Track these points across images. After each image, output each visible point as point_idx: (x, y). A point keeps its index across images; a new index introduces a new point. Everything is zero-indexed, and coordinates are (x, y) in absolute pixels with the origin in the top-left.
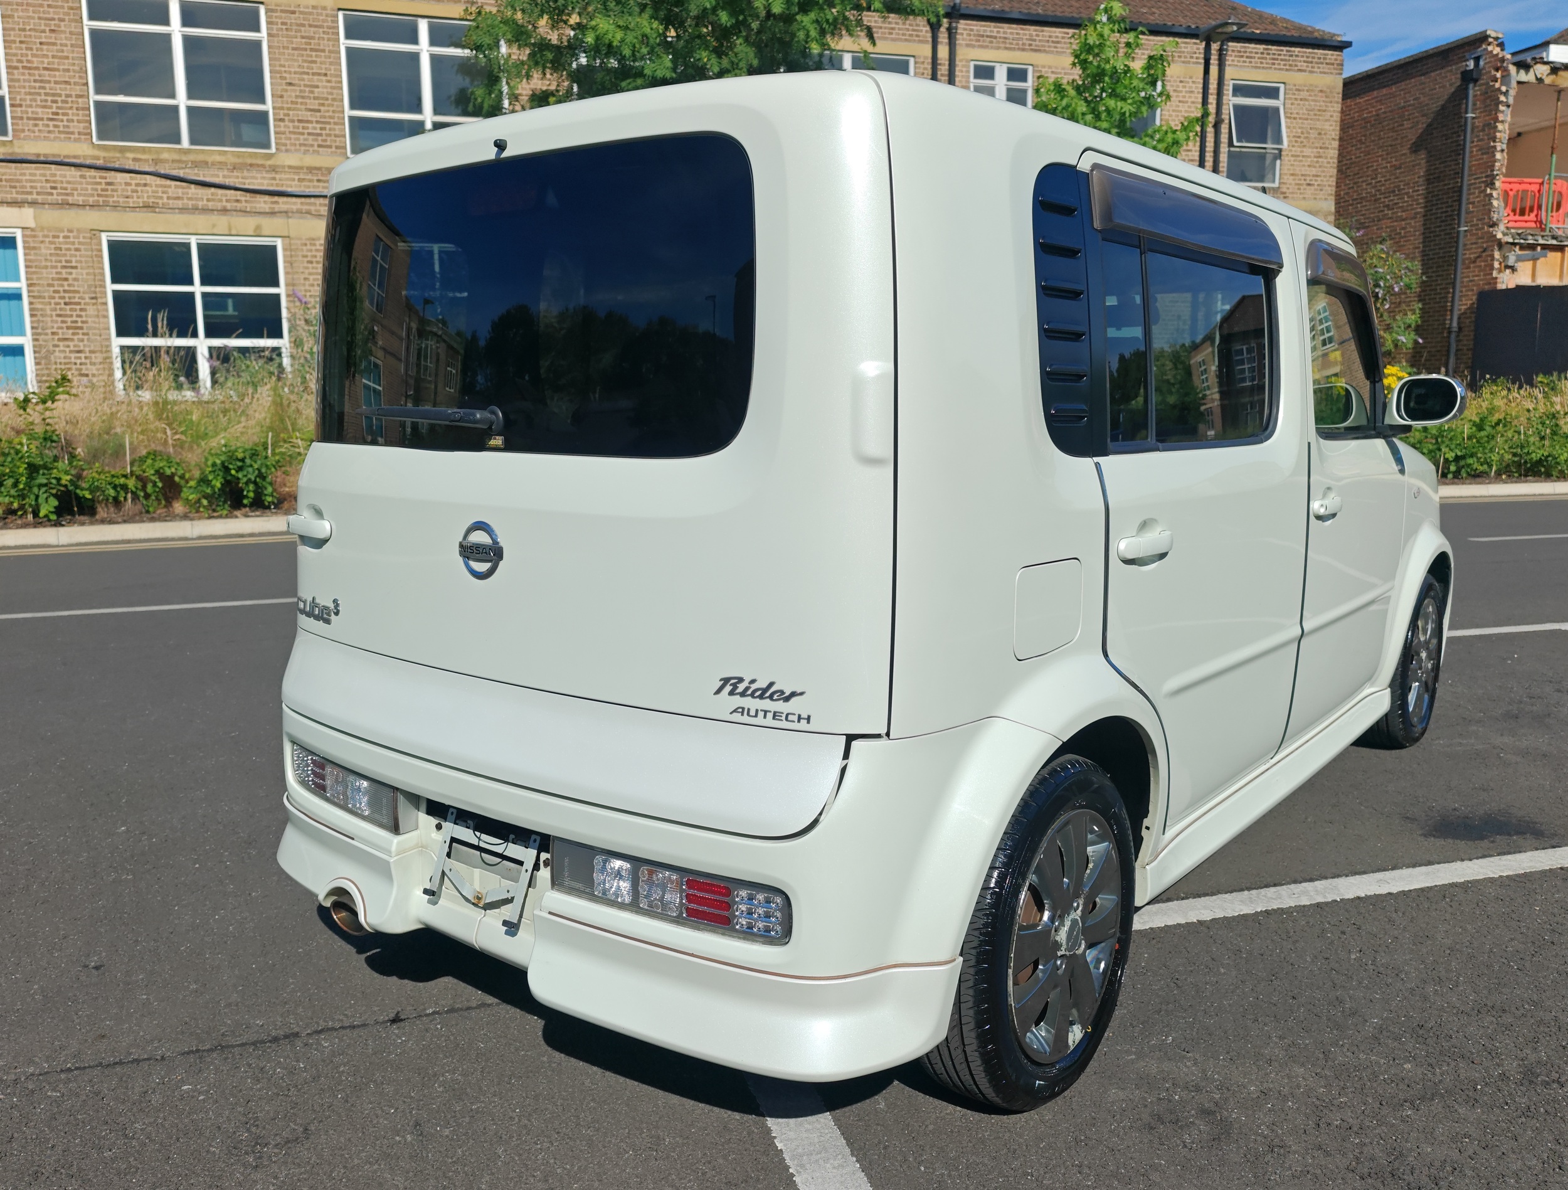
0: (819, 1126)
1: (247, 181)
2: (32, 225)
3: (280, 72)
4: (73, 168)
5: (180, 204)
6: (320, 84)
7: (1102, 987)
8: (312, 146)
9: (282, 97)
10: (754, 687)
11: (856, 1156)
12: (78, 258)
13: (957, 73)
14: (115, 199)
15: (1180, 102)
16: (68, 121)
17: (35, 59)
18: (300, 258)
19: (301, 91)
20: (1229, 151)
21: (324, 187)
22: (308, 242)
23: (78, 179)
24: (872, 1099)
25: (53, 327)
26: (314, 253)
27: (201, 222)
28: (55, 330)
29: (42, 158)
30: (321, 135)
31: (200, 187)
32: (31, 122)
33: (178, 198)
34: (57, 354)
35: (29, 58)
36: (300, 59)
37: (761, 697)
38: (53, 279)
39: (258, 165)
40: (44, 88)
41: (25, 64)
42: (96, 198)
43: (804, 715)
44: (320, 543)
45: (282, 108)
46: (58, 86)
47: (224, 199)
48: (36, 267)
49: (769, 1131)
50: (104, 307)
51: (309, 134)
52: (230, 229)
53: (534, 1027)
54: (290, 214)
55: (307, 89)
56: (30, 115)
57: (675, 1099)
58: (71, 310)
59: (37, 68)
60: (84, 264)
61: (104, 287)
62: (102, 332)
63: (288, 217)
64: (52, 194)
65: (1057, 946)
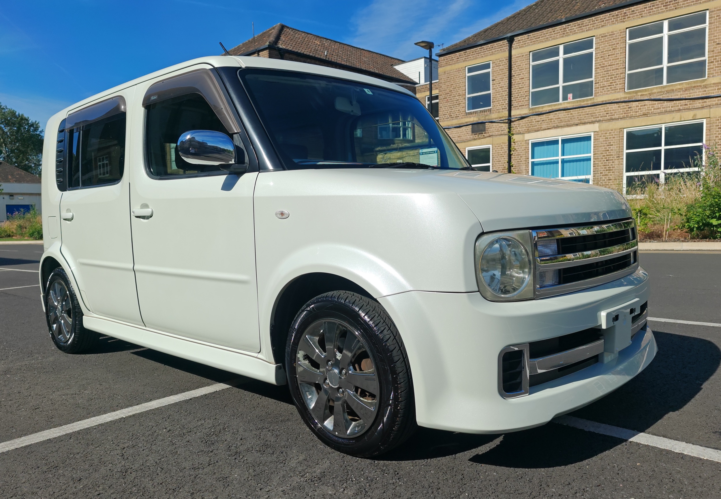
1: (691, 95)
2: (598, 130)
4: (616, 104)
5: (659, 111)
9: (714, 51)
12: (614, 141)
14: (631, 114)
16: (616, 85)
17: (606, 63)
18: (716, 127)
22: (719, 119)
23: (617, 108)
27: (667, 117)
28: (602, 172)
29: (604, 102)
31: (668, 102)
32: (602, 88)
33: (658, 108)
34: (602, 181)
35: (603, 63)
38: (603, 151)
39: (698, 86)
40: (608, 73)
41: (602, 66)
42: (623, 115)
45: (713, 57)
46: (614, 71)
47: (678, 105)
48: (597, 147)
50: (622, 160)
52: (681, 119)
56: (602, 86)
58: (609, 163)
59: (606, 67)
60: (616, 143)
61: (623, 152)
62: (620, 171)
63: (710, 108)
64: (606, 116)
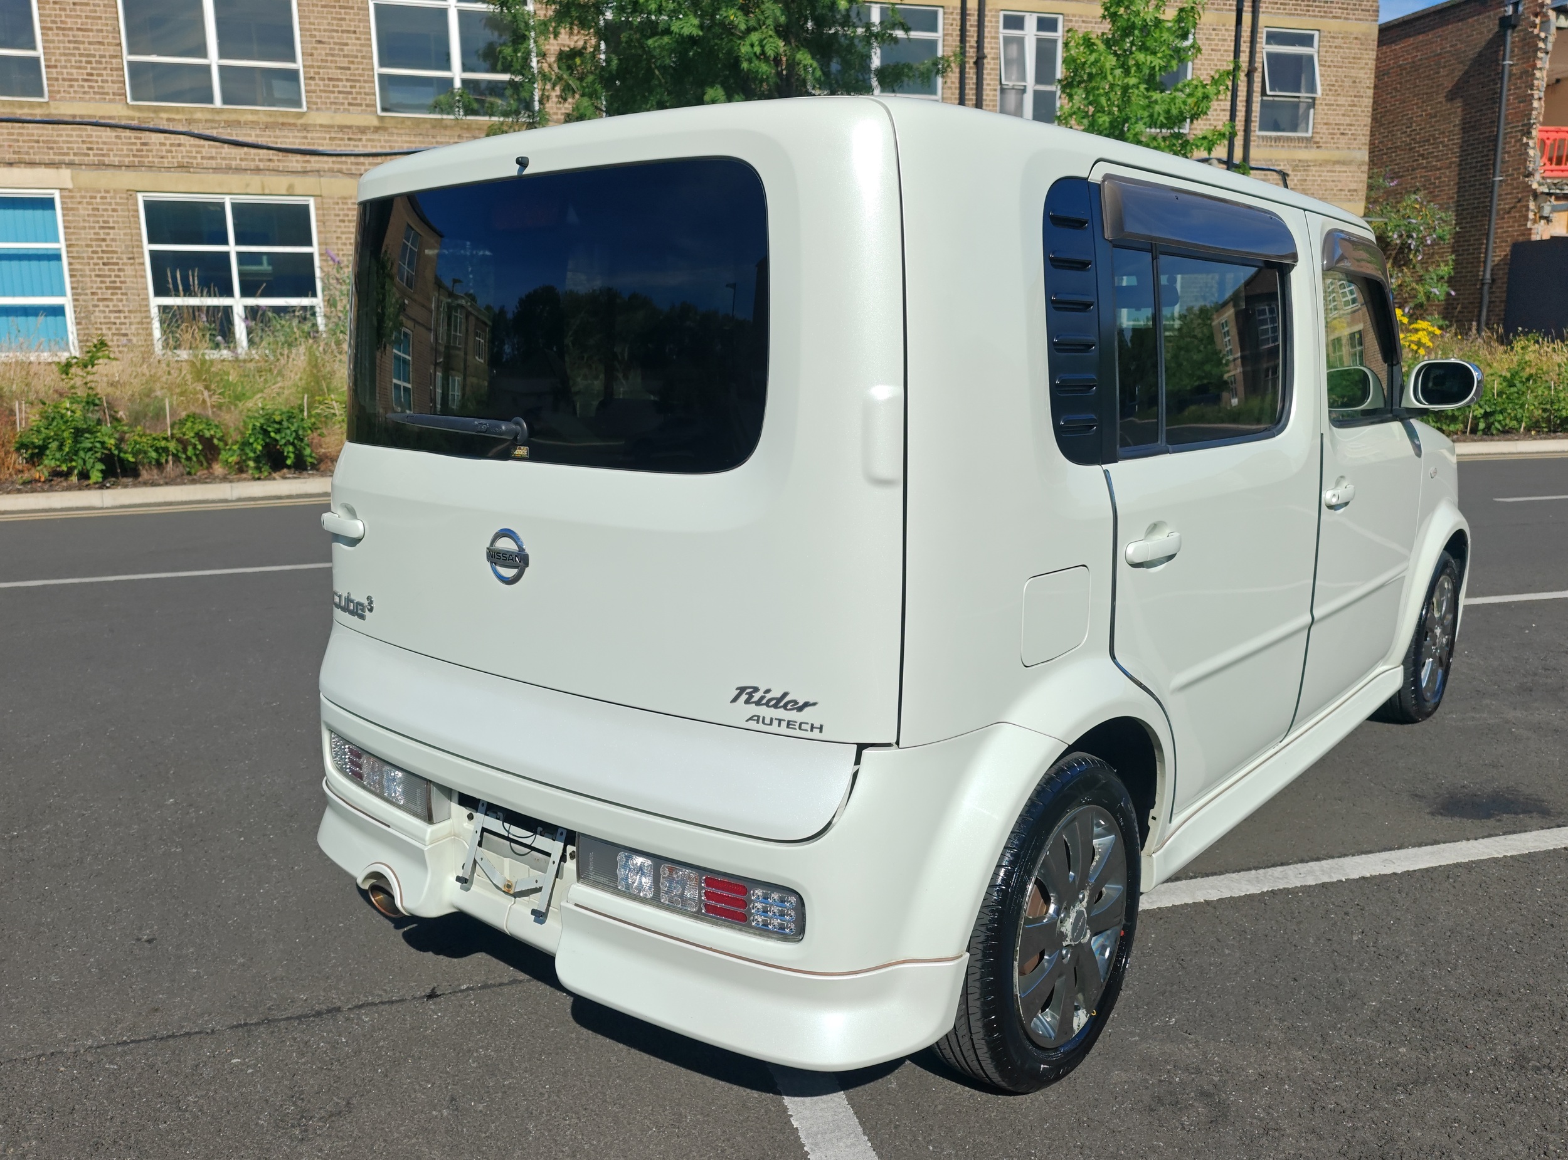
0: (833, 1105)
1: (279, 140)
2: (70, 185)
3: (309, 30)
4: (108, 129)
5: (213, 163)
6: (349, 41)
7: (1107, 973)
8: (343, 104)
9: (312, 55)
10: (769, 696)
11: (868, 1136)
12: (115, 219)
13: (986, 24)
14: (150, 159)
15: (1212, 50)
16: (103, 81)
17: (68, 20)
18: (333, 217)
19: (331, 49)
20: (1262, 100)
21: (355, 146)
22: (340, 201)
23: (114, 140)
24: (885, 1079)
25: (92, 287)
26: (346, 212)
27: (235, 181)
28: (94, 290)
29: (78, 119)
30: (351, 93)
31: (233, 146)
32: (67, 83)
33: (212, 158)
34: (97, 314)
35: (63, 19)
36: (329, 16)
37: (776, 706)
38: (91, 240)
39: (290, 124)
40: (78, 49)
41: (59, 25)
42: (132, 159)
43: (817, 725)
44: (354, 542)
45: (312, 67)
46: (92, 47)
47: (257, 158)
48: (74, 228)
49: (785, 1109)
50: (141, 267)
51: (340, 92)
52: (263, 189)
53: (563, 1004)
54: (322, 173)
55: (337, 47)
56: (65, 76)
57: (697, 1077)
58: (110, 270)
59: (71, 29)
60: (121, 225)
61: (142, 247)
62: (140, 292)
63: (320, 176)
64: (88, 155)
65: (1063, 936)
